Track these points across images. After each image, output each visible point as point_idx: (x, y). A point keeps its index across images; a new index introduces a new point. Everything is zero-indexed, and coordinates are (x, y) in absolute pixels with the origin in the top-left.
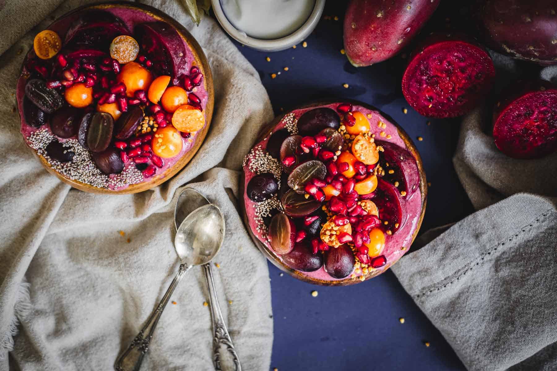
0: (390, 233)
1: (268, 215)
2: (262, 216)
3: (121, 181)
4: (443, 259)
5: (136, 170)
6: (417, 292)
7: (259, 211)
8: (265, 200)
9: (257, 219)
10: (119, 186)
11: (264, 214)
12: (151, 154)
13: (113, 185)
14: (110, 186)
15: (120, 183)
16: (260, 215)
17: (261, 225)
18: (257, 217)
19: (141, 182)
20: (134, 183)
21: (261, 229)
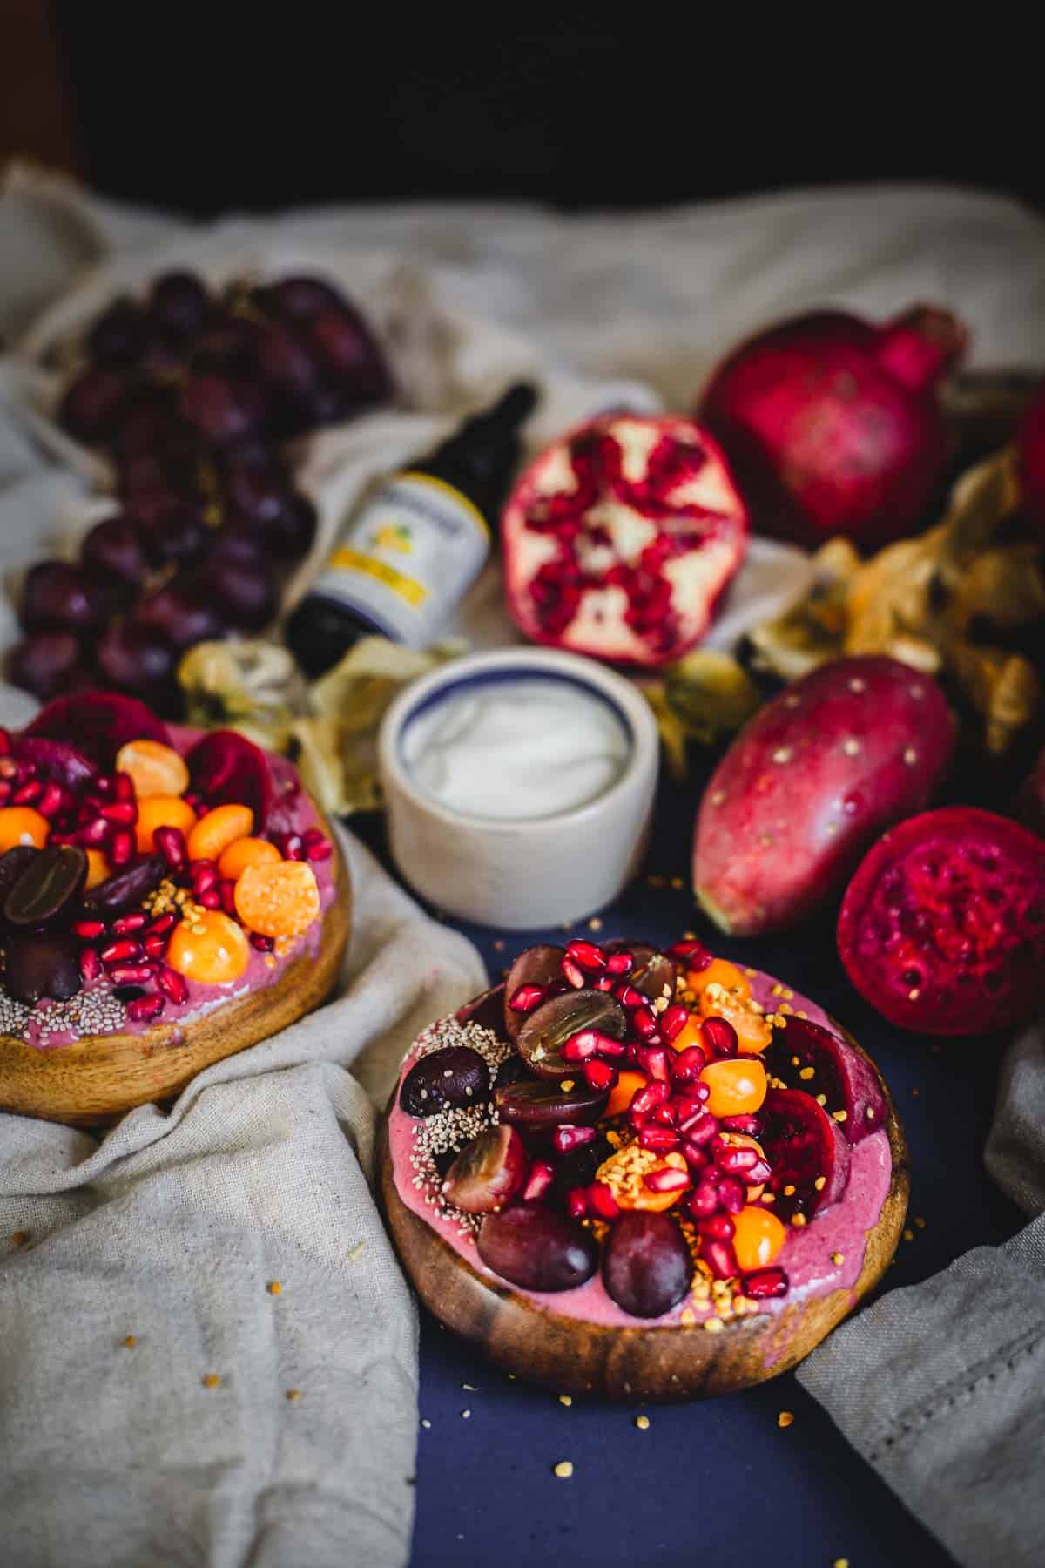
0: (800, 1219)
1: (450, 1148)
2: (433, 1154)
3: (62, 1015)
4: (962, 1312)
5: (111, 998)
6: (888, 1430)
7: (425, 1143)
8: (448, 1110)
9: (418, 1159)
10: (55, 1029)
11: (440, 1147)
12: (161, 963)
13: (39, 1023)
14: (31, 1025)
15: (59, 1020)
16: (428, 1151)
17: (428, 1174)
18: (418, 1154)
19: (116, 1032)
20: (95, 1031)
21: (425, 1181)
